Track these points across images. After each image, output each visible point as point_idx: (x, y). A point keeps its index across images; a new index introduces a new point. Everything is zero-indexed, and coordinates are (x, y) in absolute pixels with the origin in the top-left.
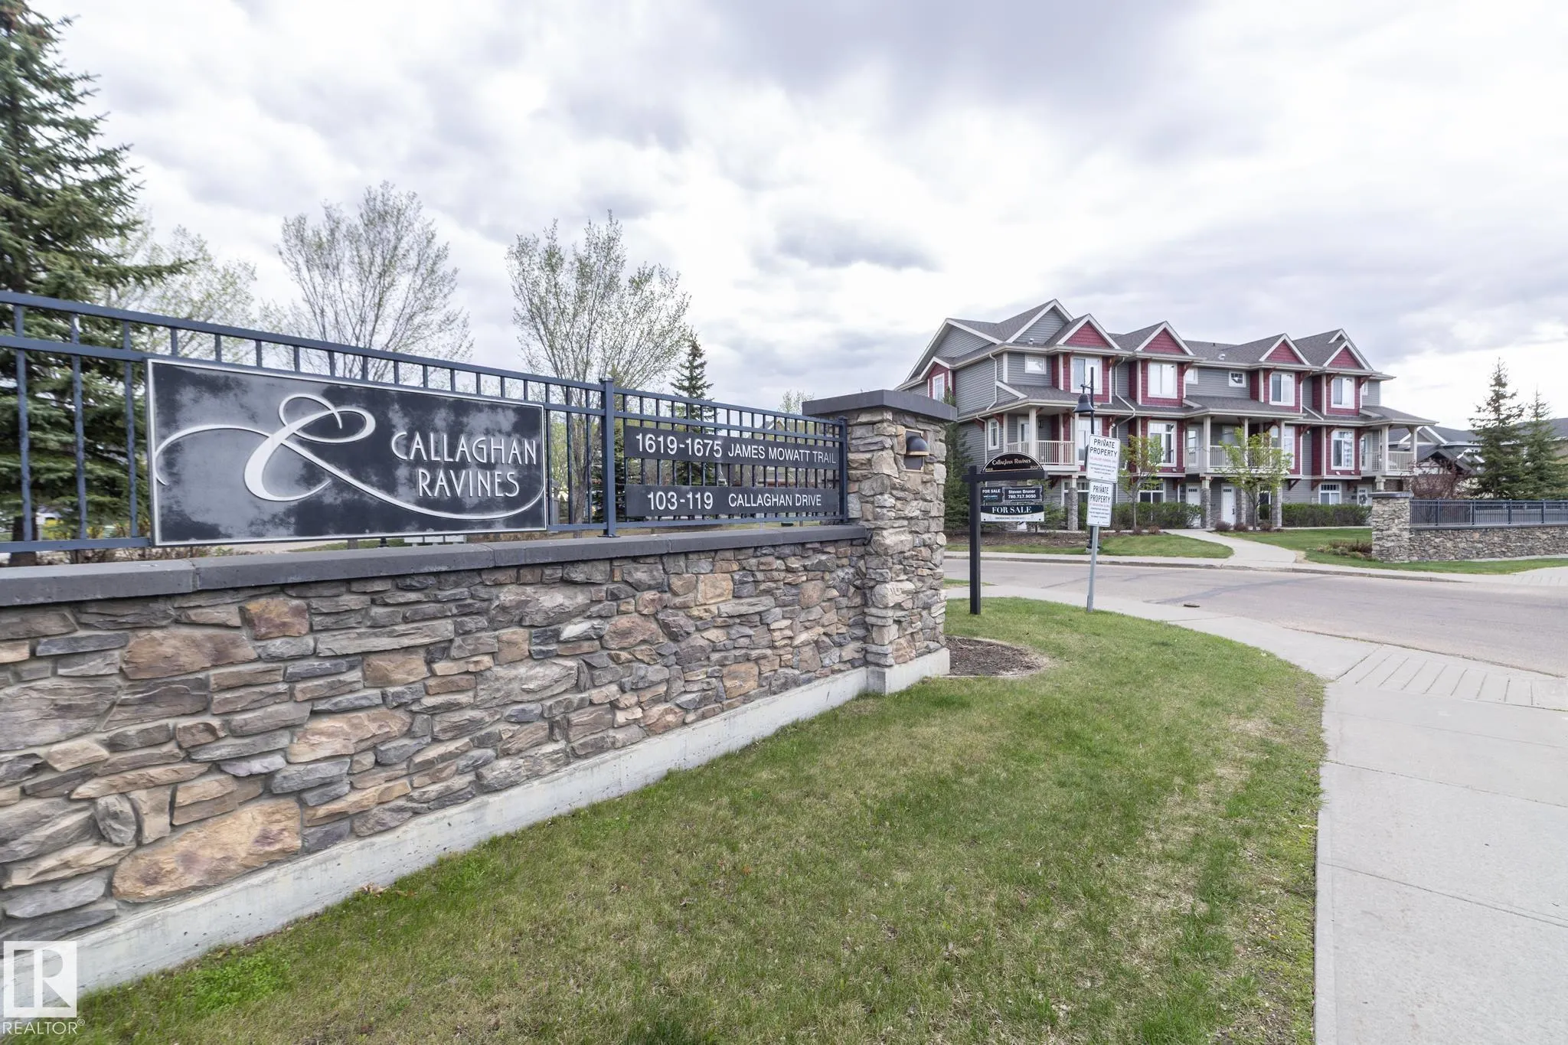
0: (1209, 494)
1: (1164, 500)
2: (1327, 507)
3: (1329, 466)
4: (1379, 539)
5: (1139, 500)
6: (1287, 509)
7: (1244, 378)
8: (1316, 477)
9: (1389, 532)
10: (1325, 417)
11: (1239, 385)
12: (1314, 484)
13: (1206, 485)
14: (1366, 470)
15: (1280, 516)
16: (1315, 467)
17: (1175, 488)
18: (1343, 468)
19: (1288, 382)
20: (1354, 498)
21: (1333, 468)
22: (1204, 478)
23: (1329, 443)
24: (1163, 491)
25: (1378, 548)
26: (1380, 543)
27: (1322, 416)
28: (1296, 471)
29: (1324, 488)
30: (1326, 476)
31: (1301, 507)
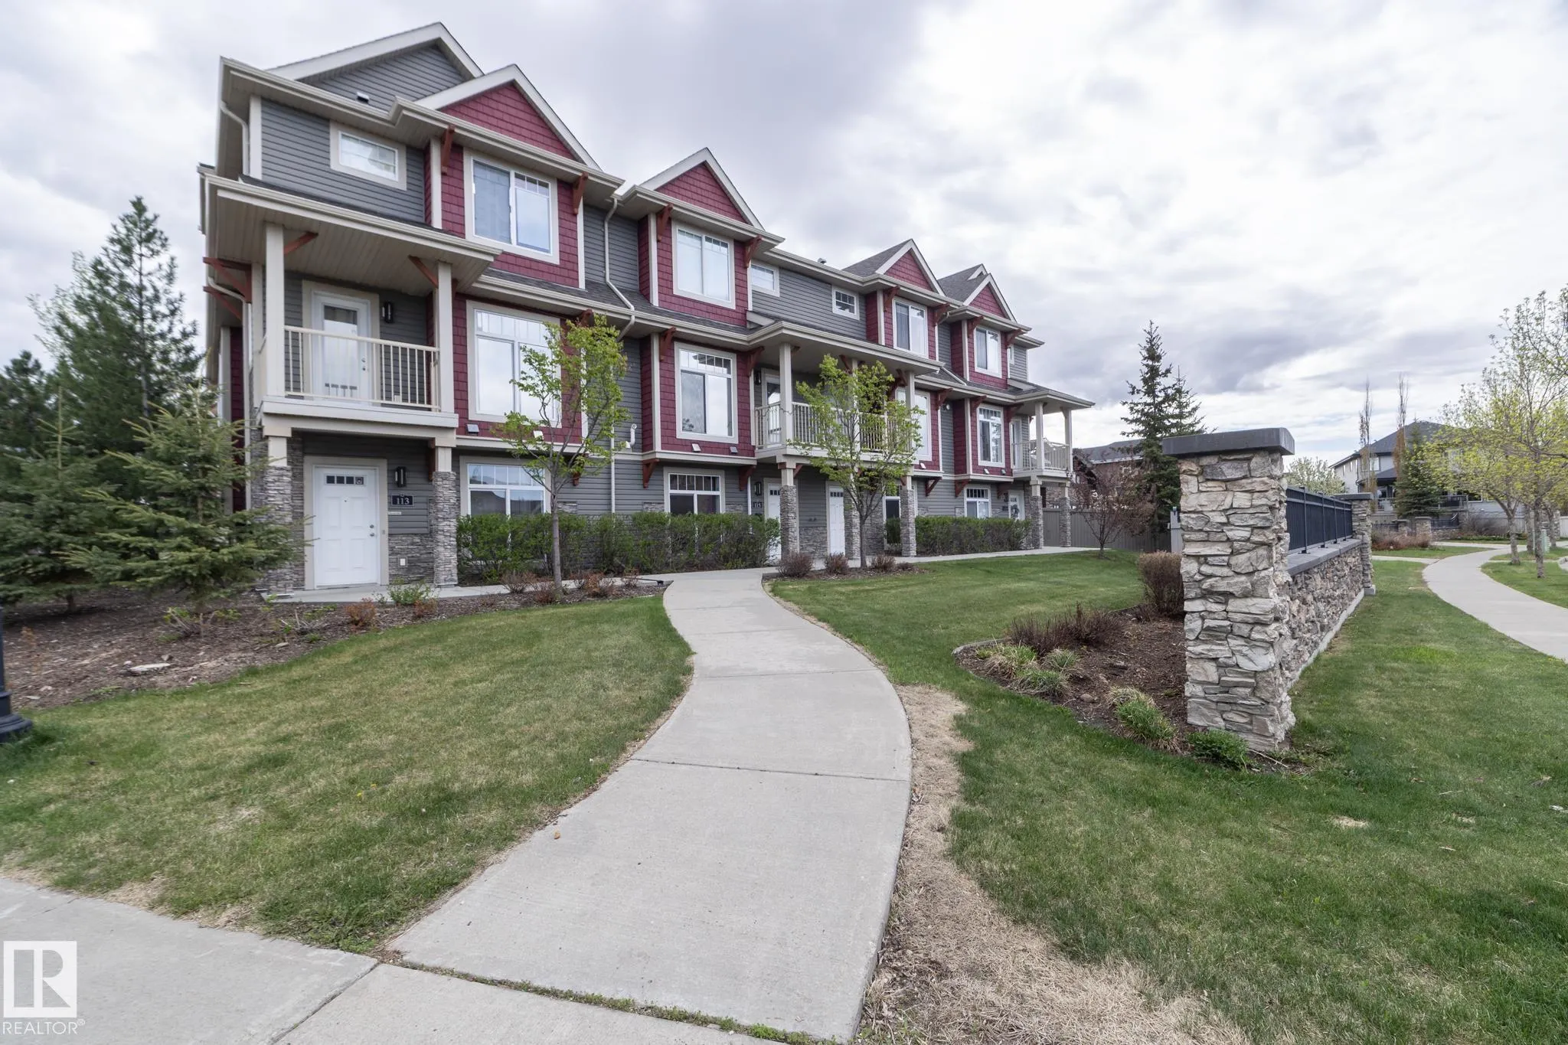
0: (793, 497)
1: (722, 508)
2: (977, 522)
3: (975, 460)
4: (1212, 634)
5: (667, 509)
6: (923, 525)
7: (856, 305)
8: (961, 477)
9: (1257, 606)
10: (969, 384)
11: (846, 313)
12: (958, 487)
13: (789, 479)
14: (1017, 468)
15: (913, 538)
16: (959, 463)
17: (743, 487)
18: (992, 463)
19: (918, 322)
20: (1005, 509)
21: (981, 463)
22: (783, 464)
23: (974, 426)
24: (720, 493)
25: (1211, 672)
26: (1221, 651)
27: (965, 381)
28: (933, 465)
29: (971, 494)
30: (974, 476)
31: (943, 522)
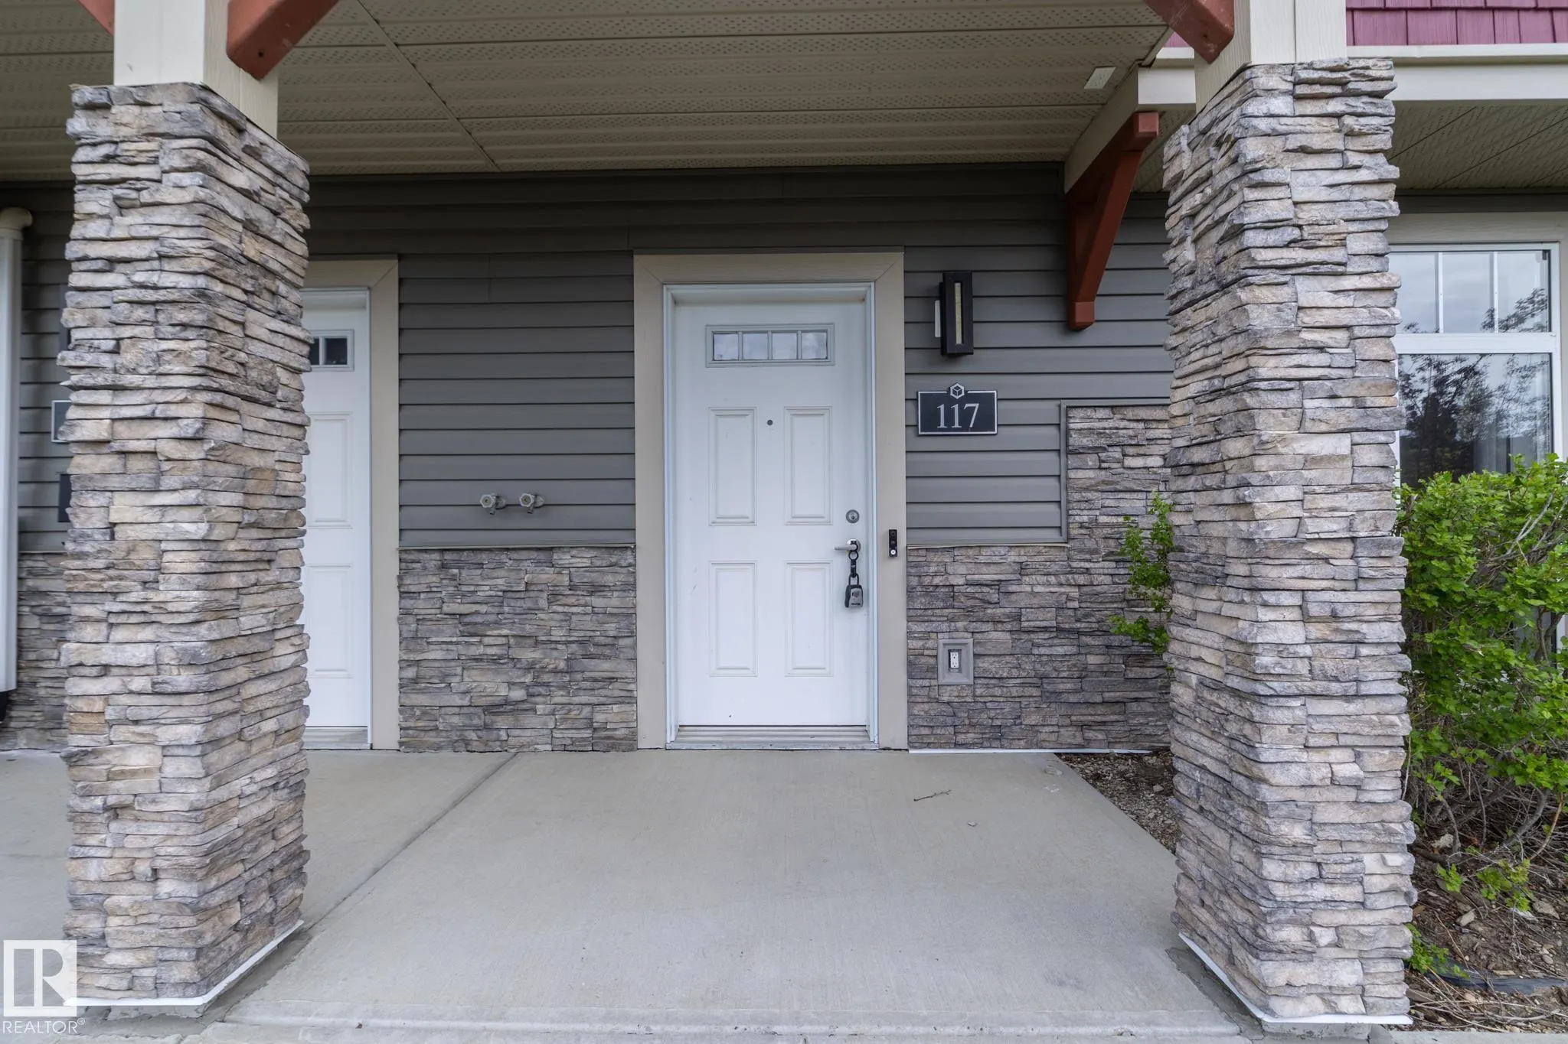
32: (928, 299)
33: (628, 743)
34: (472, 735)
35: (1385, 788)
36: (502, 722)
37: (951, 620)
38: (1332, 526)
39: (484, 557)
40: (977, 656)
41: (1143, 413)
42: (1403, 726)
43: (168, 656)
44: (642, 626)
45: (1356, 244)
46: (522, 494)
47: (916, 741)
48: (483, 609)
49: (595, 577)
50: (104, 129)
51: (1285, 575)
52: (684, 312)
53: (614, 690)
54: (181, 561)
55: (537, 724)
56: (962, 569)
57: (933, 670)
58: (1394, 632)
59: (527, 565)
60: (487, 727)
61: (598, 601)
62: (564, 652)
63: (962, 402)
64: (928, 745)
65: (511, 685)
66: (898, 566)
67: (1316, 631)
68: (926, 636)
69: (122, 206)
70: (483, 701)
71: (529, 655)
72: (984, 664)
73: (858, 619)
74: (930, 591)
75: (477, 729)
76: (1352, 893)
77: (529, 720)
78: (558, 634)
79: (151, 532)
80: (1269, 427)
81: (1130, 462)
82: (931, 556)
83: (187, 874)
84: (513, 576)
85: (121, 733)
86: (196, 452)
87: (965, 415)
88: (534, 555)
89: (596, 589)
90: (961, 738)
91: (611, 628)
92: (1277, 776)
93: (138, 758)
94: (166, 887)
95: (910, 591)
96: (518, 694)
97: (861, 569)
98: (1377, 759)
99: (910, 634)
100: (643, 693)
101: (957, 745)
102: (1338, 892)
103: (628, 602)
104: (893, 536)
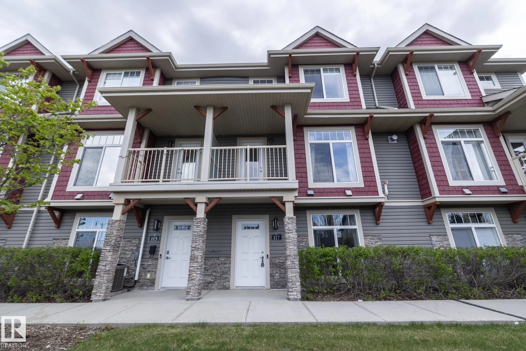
32: (272, 221)
33: (229, 288)
34: (205, 287)
35: (298, 277)
36: (210, 285)
37: (276, 268)
38: (292, 254)
39: (209, 259)
40: (280, 274)
41: (302, 237)
42: (299, 271)
43: (198, 266)
44: (231, 269)
45: (293, 231)
46: (216, 249)
47: (272, 288)
48: (208, 267)
49: (225, 262)
50: (196, 221)
51: (289, 258)
52: (239, 222)
53: (227, 280)
54: (200, 257)
55: (215, 285)
56: (277, 260)
57: (274, 276)
58: (298, 263)
59: (215, 260)
60: (207, 286)
61: (225, 266)
62: (220, 274)
63: (277, 236)
64: (273, 288)
65: (212, 279)
66: (268, 260)
67: (292, 263)
68: (273, 271)
69: (197, 227)
70: (207, 282)
71: (215, 274)
72: (281, 275)
73: (264, 269)
74: (273, 264)
75: (206, 286)
76: (295, 286)
77: (214, 285)
78: (219, 271)
79: (197, 255)
80: (288, 245)
81: (300, 244)
82: (273, 258)
83: (198, 286)
84: (213, 262)
85: (193, 272)
86: (201, 248)
87: (278, 238)
88: (216, 258)
89: (225, 264)
90: (278, 287)
91: (227, 270)
92: (289, 276)
93: (195, 275)
94: (196, 287)
95: (270, 264)
96: (212, 280)
97: (264, 261)
98: (297, 274)
99: (270, 270)
100: (231, 280)
101: (277, 288)
102: (294, 286)
103: (229, 266)
104: (268, 255)
